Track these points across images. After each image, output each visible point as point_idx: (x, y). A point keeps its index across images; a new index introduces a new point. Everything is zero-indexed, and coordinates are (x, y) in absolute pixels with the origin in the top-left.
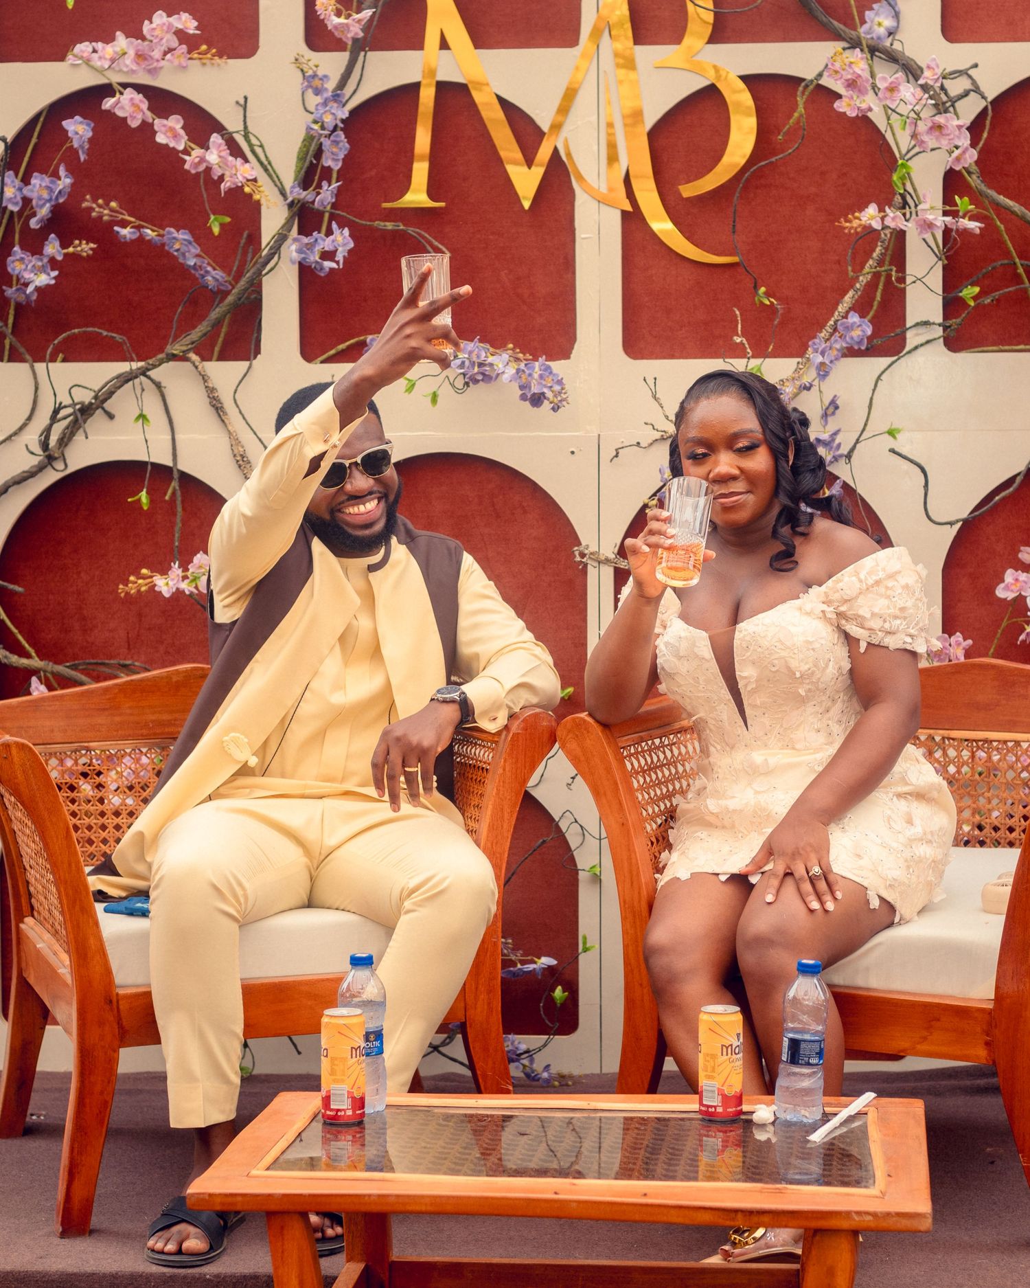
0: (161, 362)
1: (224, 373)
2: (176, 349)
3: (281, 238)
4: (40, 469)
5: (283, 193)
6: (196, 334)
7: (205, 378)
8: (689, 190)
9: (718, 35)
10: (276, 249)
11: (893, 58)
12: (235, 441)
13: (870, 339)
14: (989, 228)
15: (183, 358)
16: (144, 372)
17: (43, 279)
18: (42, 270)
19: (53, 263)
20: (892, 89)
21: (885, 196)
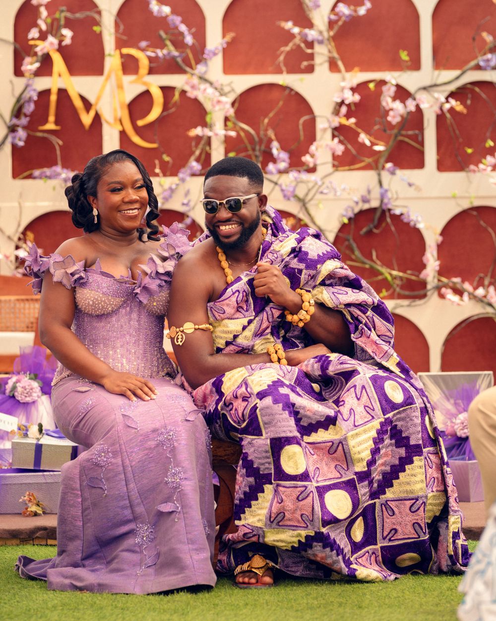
3: (6, 137)
5: (5, 123)
8: (140, 123)
9: (151, 71)
10: (4, 142)
11: (206, 81)
13: (201, 170)
14: (238, 135)
20: (205, 90)
21: (205, 124)
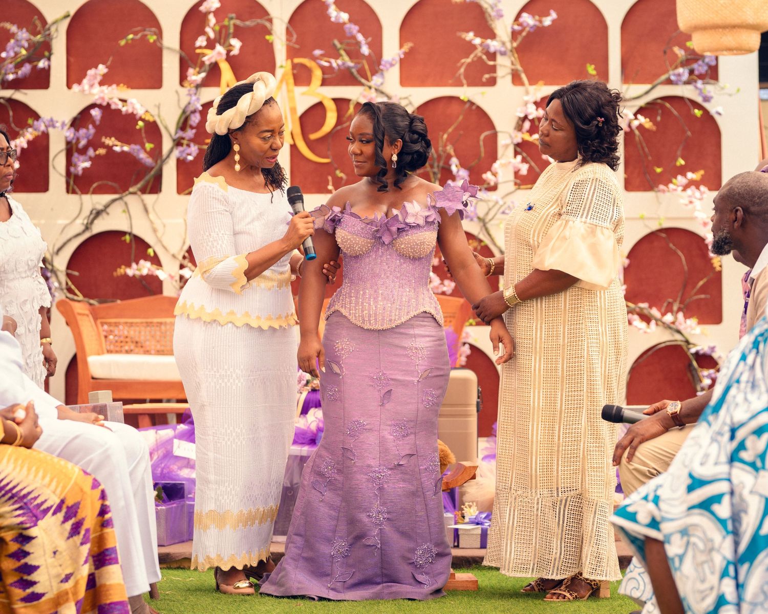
0: (127, 195)
1: (149, 198)
2: (131, 190)
3: (171, 151)
4: (84, 231)
5: (171, 135)
6: (139, 185)
7: (142, 201)
8: (313, 136)
9: (324, 83)
10: (168, 156)
11: (382, 92)
12: (152, 222)
15: (134, 193)
16: (120, 198)
17: (87, 164)
18: (86, 161)
19: (91, 159)
